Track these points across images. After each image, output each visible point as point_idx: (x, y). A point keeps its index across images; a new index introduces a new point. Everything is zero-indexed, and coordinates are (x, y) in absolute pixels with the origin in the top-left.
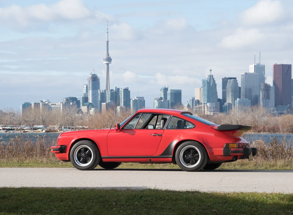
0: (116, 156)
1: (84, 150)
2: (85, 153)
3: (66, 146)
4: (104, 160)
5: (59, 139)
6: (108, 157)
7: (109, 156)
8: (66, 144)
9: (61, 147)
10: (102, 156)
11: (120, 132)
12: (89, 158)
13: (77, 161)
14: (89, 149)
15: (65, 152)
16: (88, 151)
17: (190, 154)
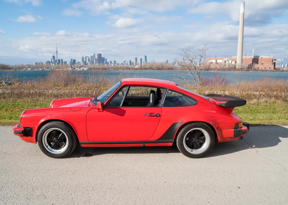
0: (99, 142)
1: (56, 132)
2: (57, 138)
3: (32, 128)
4: (83, 146)
5: (21, 118)
6: (87, 142)
7: (90, 142)
8: (31, 126)
9: (24, 130)
10: (80, 142)
11: (103, 111)
12: (64, 143)
13: (47, 146)
14: (62, 133)
15: (32, 136)
16: (61, 135)
17: (194, 137)
